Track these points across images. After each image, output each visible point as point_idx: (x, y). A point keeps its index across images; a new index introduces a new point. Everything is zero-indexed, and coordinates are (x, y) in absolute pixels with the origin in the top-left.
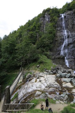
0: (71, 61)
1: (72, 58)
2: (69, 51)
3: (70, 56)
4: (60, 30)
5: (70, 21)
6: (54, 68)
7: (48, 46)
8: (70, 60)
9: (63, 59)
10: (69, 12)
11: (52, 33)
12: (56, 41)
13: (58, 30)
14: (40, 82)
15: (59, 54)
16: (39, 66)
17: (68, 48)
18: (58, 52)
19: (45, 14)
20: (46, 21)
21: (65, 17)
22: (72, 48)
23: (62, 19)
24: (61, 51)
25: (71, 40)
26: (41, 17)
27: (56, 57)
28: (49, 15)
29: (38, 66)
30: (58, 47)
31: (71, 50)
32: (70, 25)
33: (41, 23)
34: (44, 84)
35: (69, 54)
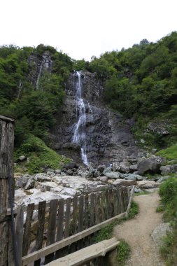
0: (92, 157)
1: (93, 151)
2: (88, 138)
3: (90, 147)
4: (71, 95)
5: (89, 86)
6: (67, 165)
7: (46, 118)
8: (90, 154)
9: (78, 150)
10: (88, 73)
11: (55, 94)
12: (64, 112)
13: (67, 94)
14: (47, 192)
15: (70, 140)
16: (25, 159)
17: (87, 132)
18: (67, 137)
19: (42, 53)
20: (43, 66)
21: (82, 77)
22: (93, 132)
23: (77, 77)
24: (73, 134)
25: (91, 118)
26: (32, 54)
27: (64, 146)
28: (53, 59)
29: (22, 157)
30: (68, 125)
31: (92, 135)
32: (88, 93)
33: (31, 65)
34: (63, 192)
35: (89, 143)
